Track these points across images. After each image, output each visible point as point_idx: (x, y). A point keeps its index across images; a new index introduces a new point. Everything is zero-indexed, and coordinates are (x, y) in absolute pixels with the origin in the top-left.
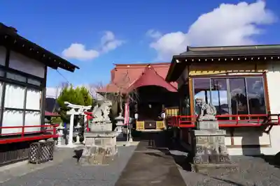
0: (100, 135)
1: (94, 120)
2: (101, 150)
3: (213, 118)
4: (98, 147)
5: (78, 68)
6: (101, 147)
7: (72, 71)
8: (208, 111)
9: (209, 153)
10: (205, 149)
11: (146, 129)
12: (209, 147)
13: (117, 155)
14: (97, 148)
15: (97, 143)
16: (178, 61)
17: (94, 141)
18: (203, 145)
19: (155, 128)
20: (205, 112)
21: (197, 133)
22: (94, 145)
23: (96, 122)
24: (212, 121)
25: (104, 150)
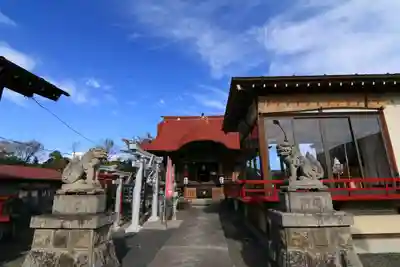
0: (67, 224)
1: (65, 188)
3: (319, 184)
4: (58, 252)
5: (67, 94)
6: (66, 252)
7: (55, 99)
10: (309, 260)
14: (58, 255)
16: (239, 87)
17: (52, 237)
19: (210, 197)
20: (300, 173)
22: (50, 248)
23: (68, 193)
24: (316, 190)
25: (72, 260)
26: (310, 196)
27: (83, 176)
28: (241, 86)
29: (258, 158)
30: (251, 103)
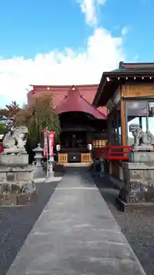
0: (14, 170)
1: (6, 151)
2: (15, 188)
3: (151, 148)
4: (10, 183)
6: (14, 183)
8: (145, 140)
9: (146, 190)
10: (141, 185)
11: (69, 162)
12: (146, 183)
13: (34, 193)
14: (10, 185)
15: (10, 178)
16: (108, 79)
17: (5, 177)
18: (138, 181)
19: (80, 162)
21: (131, 166)
22: (5, 181)
23: (9, 154)
24: (149, 151)
25: (18, 187)
26: (145, 154)
27: (16, 143)
28: (110, 78)
29: (120, 128)
30: (117, 87)
